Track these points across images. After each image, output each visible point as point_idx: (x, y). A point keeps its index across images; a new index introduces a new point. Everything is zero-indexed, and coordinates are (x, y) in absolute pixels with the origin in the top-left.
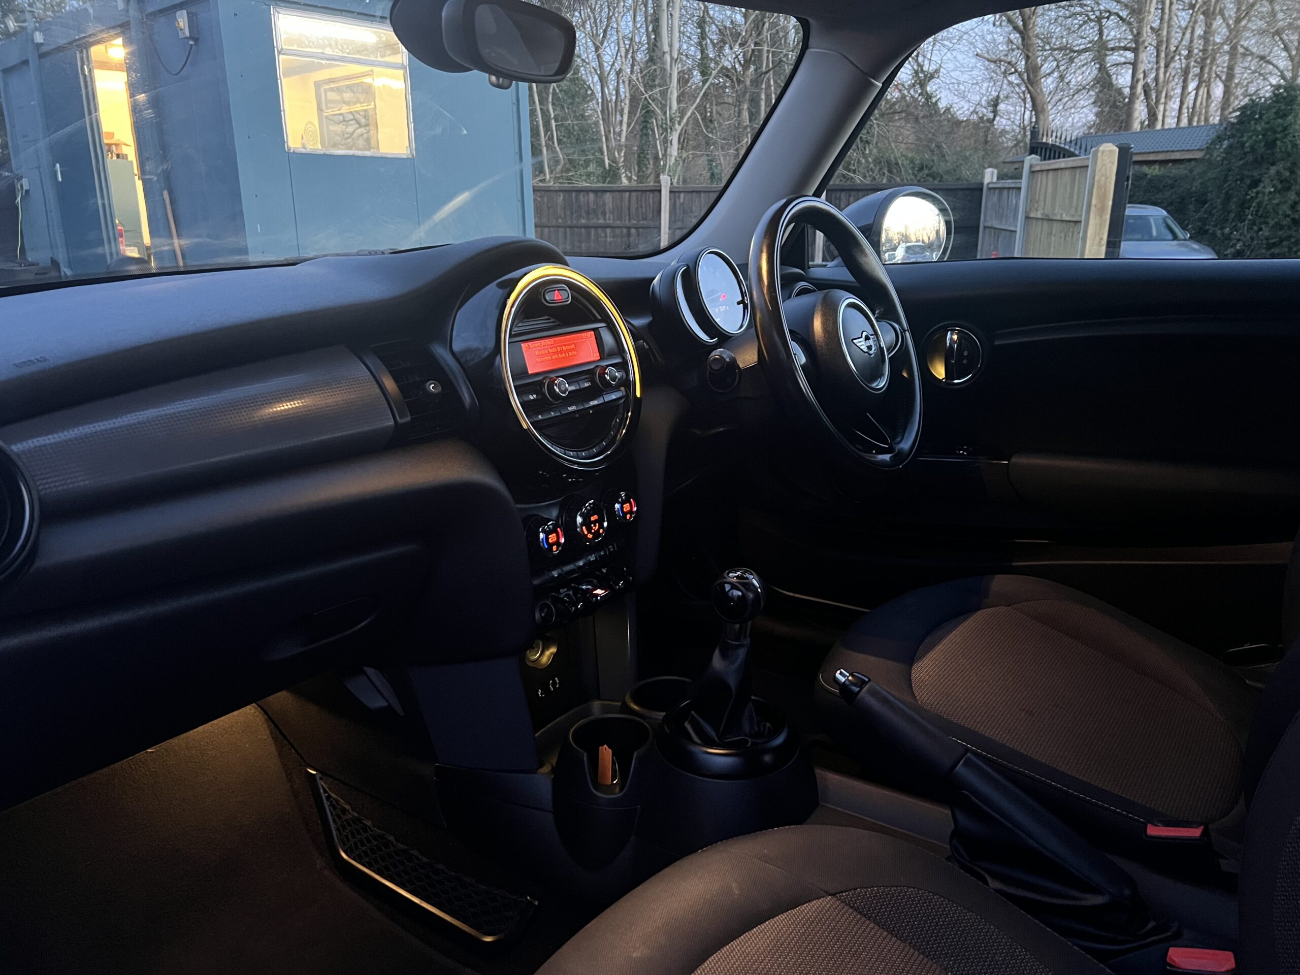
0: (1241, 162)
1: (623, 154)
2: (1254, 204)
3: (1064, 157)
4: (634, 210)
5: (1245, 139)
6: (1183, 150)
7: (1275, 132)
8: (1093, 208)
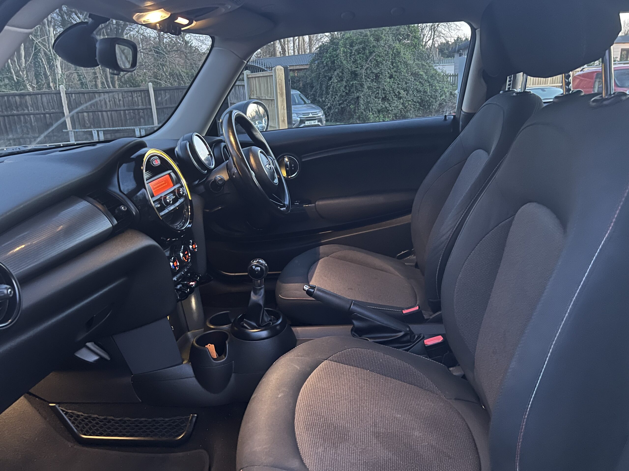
0: (324, 70)
1: (25, 73)
2: (331, 87)
3: (260, 71)
4: (46, 104)
5: (323, 60)
6: (299, 65)
7: (334, 57)
8: (278, 94)
